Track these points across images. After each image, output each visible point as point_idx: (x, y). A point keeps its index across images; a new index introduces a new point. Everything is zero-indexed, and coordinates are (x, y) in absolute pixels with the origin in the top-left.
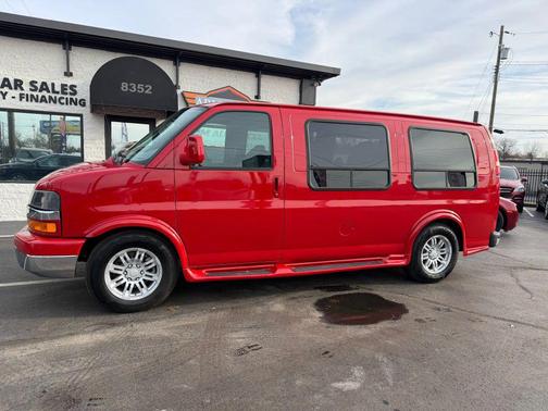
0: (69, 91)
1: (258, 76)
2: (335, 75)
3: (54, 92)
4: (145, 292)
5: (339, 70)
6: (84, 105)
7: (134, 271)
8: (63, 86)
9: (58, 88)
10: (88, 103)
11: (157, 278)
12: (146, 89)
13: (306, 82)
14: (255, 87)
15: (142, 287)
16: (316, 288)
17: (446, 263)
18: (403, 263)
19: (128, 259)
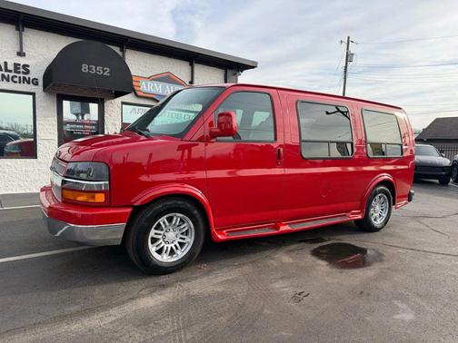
0: (22, 70)
1: (192, 65)
2: (253, 67)
3: (6, 70)
4: (180, 254)
5: (256, 63)
6: (37, 84)
7: (171, 235)
8: (16, 65)
9: (11, 67)
10: (41, 83)
11: (190, 240)
12: (104, 71)
13: (230, 72)
14: (189, 74)
15: (177, 248)
16: (300, 242)
17: (385, 215)
18: (360, 217)
19: (167, 224)
